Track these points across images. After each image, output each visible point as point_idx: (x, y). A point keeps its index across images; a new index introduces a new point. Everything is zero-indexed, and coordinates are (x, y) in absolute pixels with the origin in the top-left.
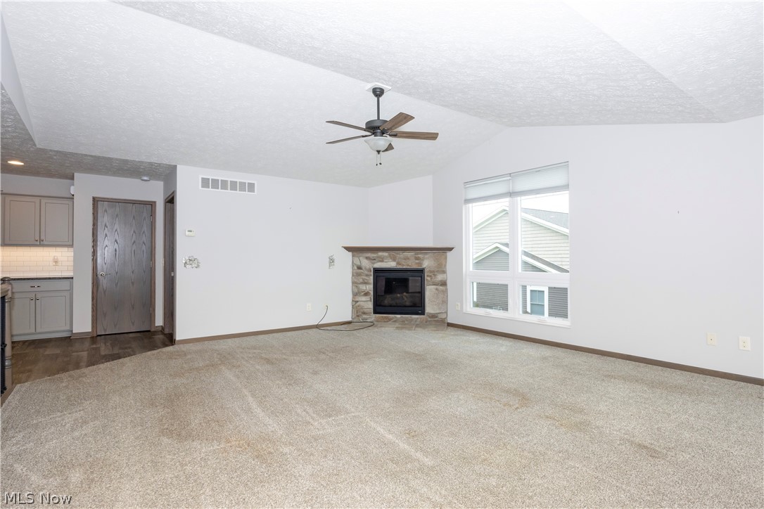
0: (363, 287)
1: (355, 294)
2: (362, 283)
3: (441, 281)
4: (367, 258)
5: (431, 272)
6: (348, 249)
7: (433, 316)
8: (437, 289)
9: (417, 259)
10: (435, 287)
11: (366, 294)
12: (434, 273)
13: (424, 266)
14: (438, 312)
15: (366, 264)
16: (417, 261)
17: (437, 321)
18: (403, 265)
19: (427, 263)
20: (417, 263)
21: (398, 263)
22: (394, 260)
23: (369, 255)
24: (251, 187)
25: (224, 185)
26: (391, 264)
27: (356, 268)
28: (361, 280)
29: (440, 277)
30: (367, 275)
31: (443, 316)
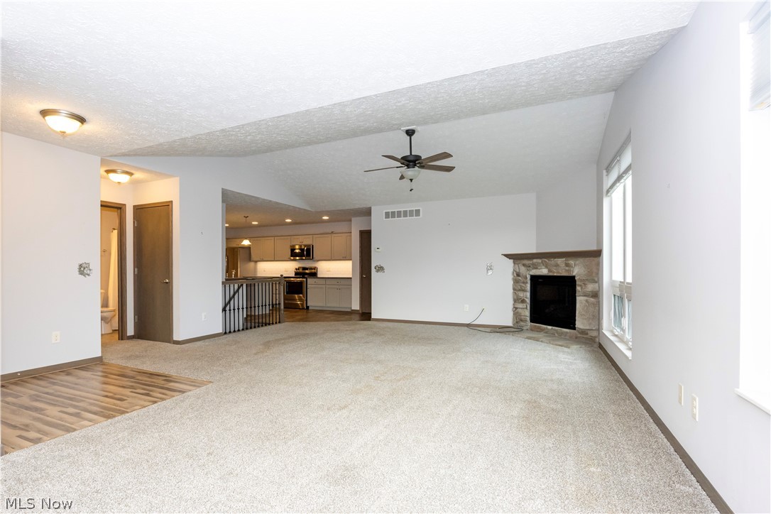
0: (521, 294)
1: (515, 301)
2: (520, 290)
3: (592, 292)
4: (524, 265)
5: (581, 280)
6: (508, 256)
7: (583, 332)
8: (587, 301)
9: (567, 265)
10: (585, 298)
11: (523, 301)
12: (585, 282)
13: (574, 274)
14: (588, 328)
15: (523, 270)
16: (567, 268)
17: (587, 338)
18: (554, 272)
19: (577, 270)
20: (566, 270)
21: (549, 271)
22: (546, 267)
23: (526, 262)
24: (418, 212)
25: (399, 214)
26: (544, 271)
27: (515, 275)
28: (519, 288)
29: (591, 287)
30: (523, 283)
31: (594, 334)
